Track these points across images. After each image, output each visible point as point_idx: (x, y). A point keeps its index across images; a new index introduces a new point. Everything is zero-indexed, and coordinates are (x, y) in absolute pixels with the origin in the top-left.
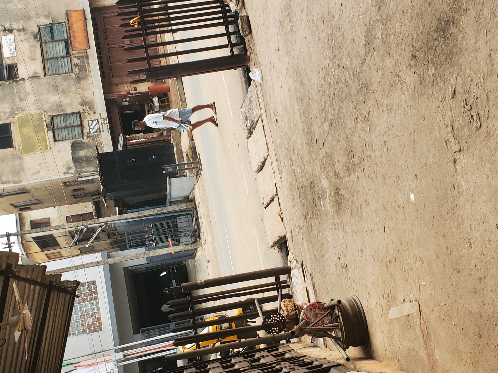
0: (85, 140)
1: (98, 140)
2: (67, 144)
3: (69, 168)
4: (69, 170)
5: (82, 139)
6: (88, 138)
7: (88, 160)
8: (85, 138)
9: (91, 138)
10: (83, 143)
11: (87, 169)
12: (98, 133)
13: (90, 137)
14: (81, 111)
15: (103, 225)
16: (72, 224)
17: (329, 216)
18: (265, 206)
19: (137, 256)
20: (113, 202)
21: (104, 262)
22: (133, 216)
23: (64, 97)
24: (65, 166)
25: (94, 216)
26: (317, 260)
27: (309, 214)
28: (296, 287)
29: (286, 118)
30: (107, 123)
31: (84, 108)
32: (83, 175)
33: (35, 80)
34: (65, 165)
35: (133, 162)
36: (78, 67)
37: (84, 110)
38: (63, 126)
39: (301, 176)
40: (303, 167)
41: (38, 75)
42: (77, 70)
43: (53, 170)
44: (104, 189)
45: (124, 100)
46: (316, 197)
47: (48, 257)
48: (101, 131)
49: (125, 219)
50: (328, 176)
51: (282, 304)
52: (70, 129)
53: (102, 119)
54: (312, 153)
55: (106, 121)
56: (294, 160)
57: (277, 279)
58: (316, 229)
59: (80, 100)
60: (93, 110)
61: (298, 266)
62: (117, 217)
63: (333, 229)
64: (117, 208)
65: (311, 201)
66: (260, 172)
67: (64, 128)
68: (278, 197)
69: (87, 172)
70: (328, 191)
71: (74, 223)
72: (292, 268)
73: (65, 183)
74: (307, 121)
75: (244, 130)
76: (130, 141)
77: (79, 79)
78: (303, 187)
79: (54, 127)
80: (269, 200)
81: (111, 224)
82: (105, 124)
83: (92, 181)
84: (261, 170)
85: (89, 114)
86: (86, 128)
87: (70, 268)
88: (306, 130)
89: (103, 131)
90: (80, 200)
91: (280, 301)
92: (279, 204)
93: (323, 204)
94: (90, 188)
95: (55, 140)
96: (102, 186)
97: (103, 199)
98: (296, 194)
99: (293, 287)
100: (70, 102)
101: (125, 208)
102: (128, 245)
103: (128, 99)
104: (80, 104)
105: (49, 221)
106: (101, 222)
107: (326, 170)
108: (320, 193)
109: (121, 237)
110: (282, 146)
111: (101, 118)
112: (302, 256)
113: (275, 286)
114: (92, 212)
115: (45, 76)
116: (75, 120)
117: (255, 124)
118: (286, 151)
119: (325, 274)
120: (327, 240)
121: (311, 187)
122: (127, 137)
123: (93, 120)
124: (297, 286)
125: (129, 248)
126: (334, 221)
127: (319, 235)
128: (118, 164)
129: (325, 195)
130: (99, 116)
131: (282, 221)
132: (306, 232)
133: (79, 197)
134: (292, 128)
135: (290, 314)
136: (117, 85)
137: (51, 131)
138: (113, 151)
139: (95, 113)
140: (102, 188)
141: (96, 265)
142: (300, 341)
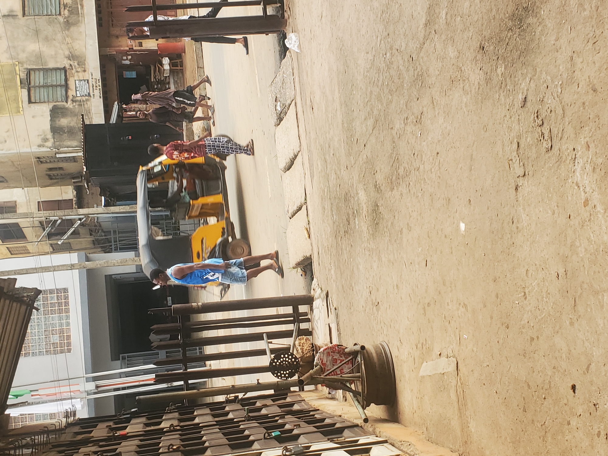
0: (69, 105)
1: (86, 106)
2: (45, 108)
3: (46, 140)
4: (45, 142)
5: (65, 103)
6: (73, 103)
7: (71, 132)
8: (70, 102)
9: (77, 103)
10: (67, 109)
11: (69, 143)
12: (87, 97)
13: (76, 101)
14: (68, 67)
15: (83, 219)
16: (42, 212)
17: (363, 238)
18: (290, 215)
19: (124, 263)
20: (99, 190)
21: (80, 265)
22: (122, 211)
23: (47, 47)
24: (40, 137)
25: (74, 205)
26: (344, 291)
27: (341, 232)
28: (317, 323)
29: (324, 106)
30: (99, 85)
31: (72, 63)
32: (62, 151)
33: (11, 20)
34: (41, 135)
35: (128, 140)
36: (68, 9)
37: (71, 65)
38: (42, 84)
39: (335, 182)
40: (338, 173)
41: (15, 14)
42: (66, 12)
43: (25, 141)
44: (88, 172)
45: (125, 58)
46: (350, 212)
47: (10, 251)
48: (92, 95)
49: (112, 213)
50: (367, 188)
51: (297, 343)
52: (50, 89)
53: (94, 80)
54: (351, 156)
55: (99, 82)
56: (328, 161)
57: (296, 309)
58: (347, 253)
59: (67, 53)
60: (84, 66)
61: (322, 296)
62: (101, 209)
63: (367, 256)
64: (103, 198)
65: (345, 217)
66: (288, 172)
67: (43, 86)
68: (307, 206)
69: (68, 147)
70: (365, 206)
71: (44, 212)
72: (315, 298)
73: (39, 158)
74: (348, 113)
75: (272, 115)
76: (127, 112)
77: (68, 24)
78: (337, 198)
79: (30, 84)
80: (295, 208)
81: (94, 217)
82: (96, 86)
83: (74, 159)
84: (288, 169)
85: (77, 72)
86: (72, 90)
87: (36, 269)
88: (346, 125)
89: (94, 96)
90: (57, 183)
91: (295, 338)
92: (307, 215)
93: (357, 223)
94: (71, 167)
95: (30, 102)
96: (85, 167)
97: (85, 184)
98: (328, 206)
99: (314, 321)
100: (53, 53)
101: (114, 198)
102: (113, 247)
103: (130, 57)
104: (67, 57)
105: (14, 205)
106: (80, 214)
107: (365, 180)
108: (355, 208)
109: (105, 236)
110: (316, 142)
111: (92, 78)
112: (328, 284)
113: (292, 319)
114: (72, 200)
115: (23, 17)
116: (58, 77)
117: (286, 108)
118: (320, 149)
119: (352, 310)
120: (358, 268)
121: (346, 199)
122: (124, 106)
123: (81, 80)
124: (319, 321)
125: (115, 250)
126: (369, 246)
127: (349, 260)
128: (108, 141)
129: (361, 212)
130: (90, 75)
131: (309, 237)
132: (335, 254)
133: (56, 179)
134: (330, 120)
135: (305, 356)
136: (117, 37)
137: (25, 89)
138: (104, 123)
139: (85, 71)
140: (85, 170)
141: (69, 268)
142: (316, 389)
